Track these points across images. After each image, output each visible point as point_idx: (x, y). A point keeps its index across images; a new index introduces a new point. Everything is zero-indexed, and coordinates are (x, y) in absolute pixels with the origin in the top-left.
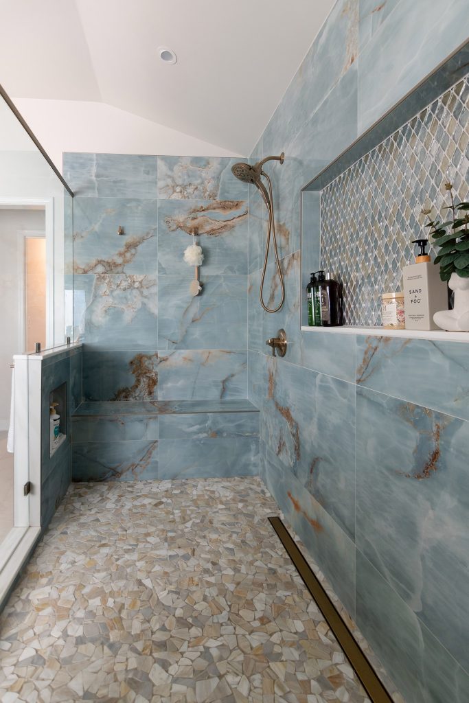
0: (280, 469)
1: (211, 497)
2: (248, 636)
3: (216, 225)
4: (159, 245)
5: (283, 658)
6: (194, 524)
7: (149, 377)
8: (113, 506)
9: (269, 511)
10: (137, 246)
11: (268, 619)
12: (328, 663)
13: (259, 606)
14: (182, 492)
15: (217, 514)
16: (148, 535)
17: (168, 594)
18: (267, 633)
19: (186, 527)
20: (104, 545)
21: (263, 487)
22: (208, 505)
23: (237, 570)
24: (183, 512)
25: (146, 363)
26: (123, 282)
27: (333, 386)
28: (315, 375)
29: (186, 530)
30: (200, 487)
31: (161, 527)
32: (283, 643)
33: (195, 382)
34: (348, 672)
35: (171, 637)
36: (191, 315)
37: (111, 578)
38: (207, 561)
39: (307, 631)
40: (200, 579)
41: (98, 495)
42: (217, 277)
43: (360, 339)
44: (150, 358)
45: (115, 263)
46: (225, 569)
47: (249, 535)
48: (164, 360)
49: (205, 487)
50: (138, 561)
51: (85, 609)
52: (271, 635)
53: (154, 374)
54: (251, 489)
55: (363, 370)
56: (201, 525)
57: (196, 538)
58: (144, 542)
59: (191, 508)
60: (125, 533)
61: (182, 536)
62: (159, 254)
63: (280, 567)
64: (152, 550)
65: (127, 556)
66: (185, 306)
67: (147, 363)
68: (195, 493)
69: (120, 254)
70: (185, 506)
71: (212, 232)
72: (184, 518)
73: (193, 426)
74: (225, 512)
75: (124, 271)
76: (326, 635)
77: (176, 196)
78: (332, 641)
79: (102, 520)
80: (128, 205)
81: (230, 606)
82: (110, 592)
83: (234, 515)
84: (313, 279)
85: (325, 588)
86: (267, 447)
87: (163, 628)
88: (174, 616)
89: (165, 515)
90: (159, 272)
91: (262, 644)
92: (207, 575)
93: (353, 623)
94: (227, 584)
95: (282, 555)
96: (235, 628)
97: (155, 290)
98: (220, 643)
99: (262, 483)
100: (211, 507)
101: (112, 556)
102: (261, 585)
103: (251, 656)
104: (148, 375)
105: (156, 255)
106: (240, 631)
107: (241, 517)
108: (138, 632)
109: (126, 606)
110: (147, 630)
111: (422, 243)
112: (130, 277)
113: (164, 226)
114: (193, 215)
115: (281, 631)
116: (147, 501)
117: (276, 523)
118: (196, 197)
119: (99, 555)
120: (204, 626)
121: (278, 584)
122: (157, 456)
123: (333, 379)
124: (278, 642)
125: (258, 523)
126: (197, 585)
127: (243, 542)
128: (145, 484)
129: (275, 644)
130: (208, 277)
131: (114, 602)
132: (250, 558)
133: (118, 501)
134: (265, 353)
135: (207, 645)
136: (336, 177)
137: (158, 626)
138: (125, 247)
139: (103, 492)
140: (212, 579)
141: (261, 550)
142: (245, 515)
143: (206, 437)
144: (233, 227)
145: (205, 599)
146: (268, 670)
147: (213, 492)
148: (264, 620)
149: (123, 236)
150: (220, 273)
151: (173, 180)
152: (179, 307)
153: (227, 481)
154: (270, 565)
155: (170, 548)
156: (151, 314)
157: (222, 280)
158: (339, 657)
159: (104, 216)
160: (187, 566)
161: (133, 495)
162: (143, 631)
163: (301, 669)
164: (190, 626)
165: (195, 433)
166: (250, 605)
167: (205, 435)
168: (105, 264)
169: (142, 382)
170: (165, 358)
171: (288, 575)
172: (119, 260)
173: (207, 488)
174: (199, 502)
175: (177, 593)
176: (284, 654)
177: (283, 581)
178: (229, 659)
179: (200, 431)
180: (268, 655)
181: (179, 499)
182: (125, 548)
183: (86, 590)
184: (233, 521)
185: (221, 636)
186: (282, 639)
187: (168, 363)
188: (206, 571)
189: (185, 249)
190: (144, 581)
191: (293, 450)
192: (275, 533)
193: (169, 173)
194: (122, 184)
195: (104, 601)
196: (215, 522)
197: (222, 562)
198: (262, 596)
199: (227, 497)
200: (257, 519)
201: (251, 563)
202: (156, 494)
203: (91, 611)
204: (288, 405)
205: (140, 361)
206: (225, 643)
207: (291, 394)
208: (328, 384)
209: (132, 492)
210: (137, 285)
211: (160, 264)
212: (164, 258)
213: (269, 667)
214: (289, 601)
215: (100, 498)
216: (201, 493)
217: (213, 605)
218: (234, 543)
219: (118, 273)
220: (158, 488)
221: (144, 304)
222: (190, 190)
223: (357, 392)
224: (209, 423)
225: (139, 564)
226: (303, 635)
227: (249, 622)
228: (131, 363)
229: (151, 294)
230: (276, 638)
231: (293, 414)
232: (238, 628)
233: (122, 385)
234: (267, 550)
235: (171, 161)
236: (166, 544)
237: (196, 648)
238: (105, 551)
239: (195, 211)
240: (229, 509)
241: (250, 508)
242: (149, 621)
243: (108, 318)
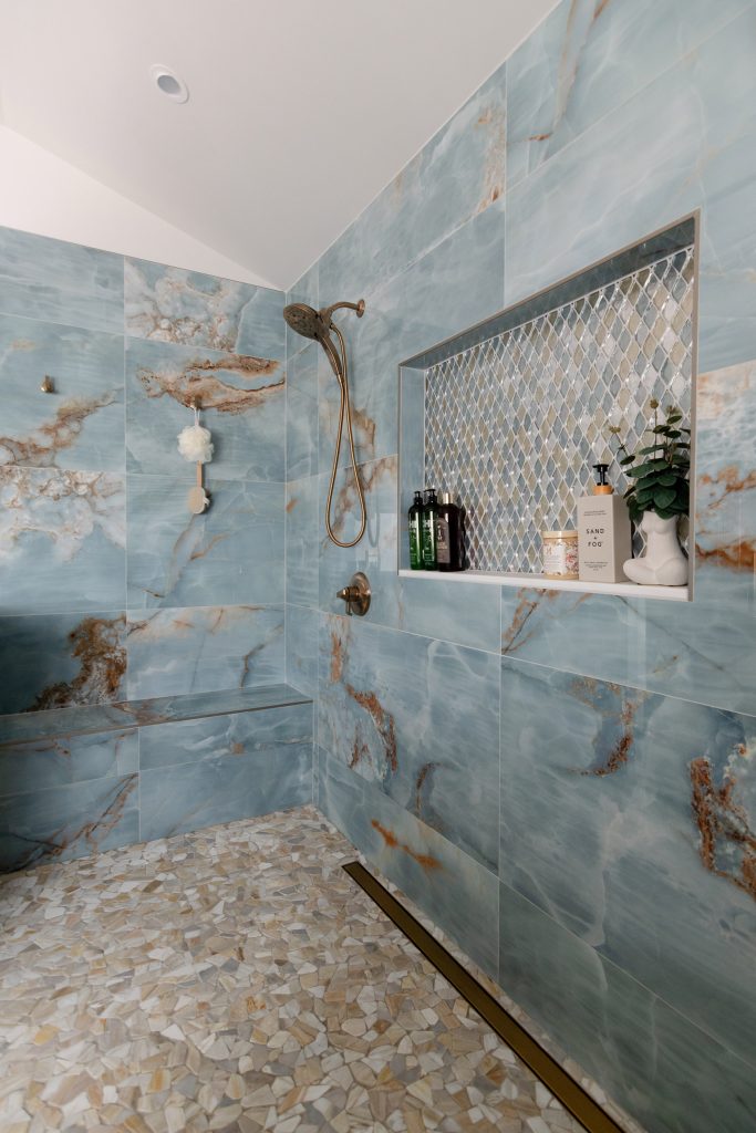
0: (357, 788)
1: (243, 854)
2: (365, 1060)
3: (233, 396)
4: (128, 420)
5: (423, 1072)
6: (227, 907)
7: (109, 660)
8: (61, 911)
9: (340, 855)
10: (83, 417)
11: (386, 1021)
12: (480, 1054)
13: (368, 1007)
14: (190, 856)
15: (261, 880)
16: (148, 947)
17: (216, 1040)
18: (390, 1044)
19: (216, 916)
20: (63, 992)
21: (323, 820)
22: (242, 868)
23: (319, 962)
24: (202, 889)
25: (103, 636)
26: (53, 482)
27: (458, 656)
28: (425, 643)
29: (216, 920)
30: (219, 840)
31: (169, 926)
32: (417, 1050)
33: (197, 663)
34: (507, 1056)
35: (244, 1110)
36: (188, 548)
37: (97, 1049)
38: (268, 961)
39: (442, 1020)
40: (264, 995)
41: (22, 898)
42: (234, 483)
43: (507, 592)
44: (110, 625)
45: (35, 446)
46: (301, 966)
47: (323, 902)
48: (140, 627)
49: (228, 839)
50: (144, 999)
51: (58, 1127)
52: (397, 1045)
53: (119, 654)
54: (305, 827)
55: (513, 635)
56: (240, 904)
57: (239, 929)
58: (143, 963)
59: (214, 880)
60: (100, 956)
61: (213, 931)
62: (128, 437)
63: (381, 937)
64: (163, 973)
65: (118, 998)
66: (179, 531)
67: (104, 634)
68: (213, 852)
69: (48, 430)
70: (203, 880)
71: (224, 407)
72: (207, 901)
73: (204, 738)
74: (273, 873)
75: (57, 462)
76: (468, 1016)
77: (159, 336)
78: (477, 1021)
79: (44, 944)
80: (64, 338)
81: (325, 1023)
82: (104, 1076)
83: (290, 875)
84: (418, 500)
85: (448, 950)
86: (329, 755)
87: (226, 1102)
88: (238, 1073)
89: (170, 903)
90: (128, 468)
91: (388, 1063)
92: (275, 985)
93: (496, 985)
94: (310, 990)
95: (378, 920)
96: (342, 1055)
97: (119, 501)
98: (326, 1088)
99: (319, 814)
100: (248, 870)
101: (87, 1006)
102: (362, 974)
103: (379, 1089)
104: (108, 656)
105: (122, 438)
106: (351, 1056)
107: (301, 876)
108: (182, 1127)
109: (144, 1090)
110: (197, 1116)
111: (602, 469)
112: (68, 473)
113: (138, 386)
114: (190, 374)
115: (408, 1033)
116: (127, 887)
117: (356, 871)
118: (197, 343)
119: (57, 1014)
120: (293, 1069)
121: (386, 965)
122: (136, 802)
123: (459, 648)
124: (410, 1051)
125: (331, 879)
126: (263, 1007)
127: (317, 914)
128: (115, 857)
129: (406, 1055)
130: (218, 482)
131: (118, 1091)
132: (334, 937)
133: (67, 900)
134: (325, 610)
135: (308, 1098)
136: (452, 354)
137: (215, 1102)
138: (56, 417)
139: (30, 890)
140: (285, 990)
141: (348, 919)
142: (308, 870)
143: (226, 754)
144: (262, 402)
145: (282, 1025)
146: (407, 1099)
147: (245, 844)
148: (380, 1027)
149: (50, 395)
150: (239, 476)
151: (155, 307)
152: (166, 533)
153: (264, 821)
154: (366, 940)
155: (197, 959)
156: (114, 546)
157: (244, 489)
158: (491, 1040)
159: (9, 351)
160: (237, 981)
161: (98, 881)
162: (189, 1121)
163: (451, 1077)
164: (269, 1080)
165: (207, 750)
166: (354, 1010)
167: (225, 751)
168: (12, 446)
169: (95, 668)
170: (140, 624)
171: (395, 947)
172: (45, 441)
173: (233, 840)
174: (225, 867)
175: (233, 1032)
176: (422, 1065)
177: (392, 957)
178: (348, 1107)
179: (216, 746)
180: (402, 1076)
181: (188, 870)
182: (109, 983)
183: (52, 1089)
184: (291, 884)
185: (326, 1075)
186: (414, 1044)
187: (146, 632)
188: (272, 979)
189: (181, 432)
190: (165, 1033)
191: (383, 757)
192: (359, 888)
193: (148, 292)
194: (49, 295)
195: (96, 1096)
196: (262, 893)
197: (293, 956)
198: (368, 990)
199: (270, 847)
200: (326, 873)
201: (338, 944)
202: (143, 869)
203: (74, 1126)
204: (372, 689)
205: (91, 632)
206: (333, 1083)
207: (379, 671)
208: (450, 656)
209: (92, 877)
210: (83, 490)
211: (129, 454)
212: (138, 443)
213: (407, 1094)
214: (408, 984)
215: (27, 904)
216: (224, 851)
217: (298, 1030)
218: (303, 920)
219: (41, 466)
220: (142, 858)
221: (97, 526)
222: (187, 328)
223: (503, 666)
224: (231, 731)
225: (148, 1005)
226: (439, 1028)
227: (360, 1037)
228: (73, 635)
229: (111, 508)
230: (405, 1047)
231: (382, 702)
232: (346, 1053)
233: (53, 679)
234: (356, 917)
235: (152, 272)
236: (188, 954)
237: (291, 1111)
238: (67, 1002)
239: (195, 366)
240: (278, 867)
241: (312, 857)
242: (195, 1100)
243: (20, 552)
